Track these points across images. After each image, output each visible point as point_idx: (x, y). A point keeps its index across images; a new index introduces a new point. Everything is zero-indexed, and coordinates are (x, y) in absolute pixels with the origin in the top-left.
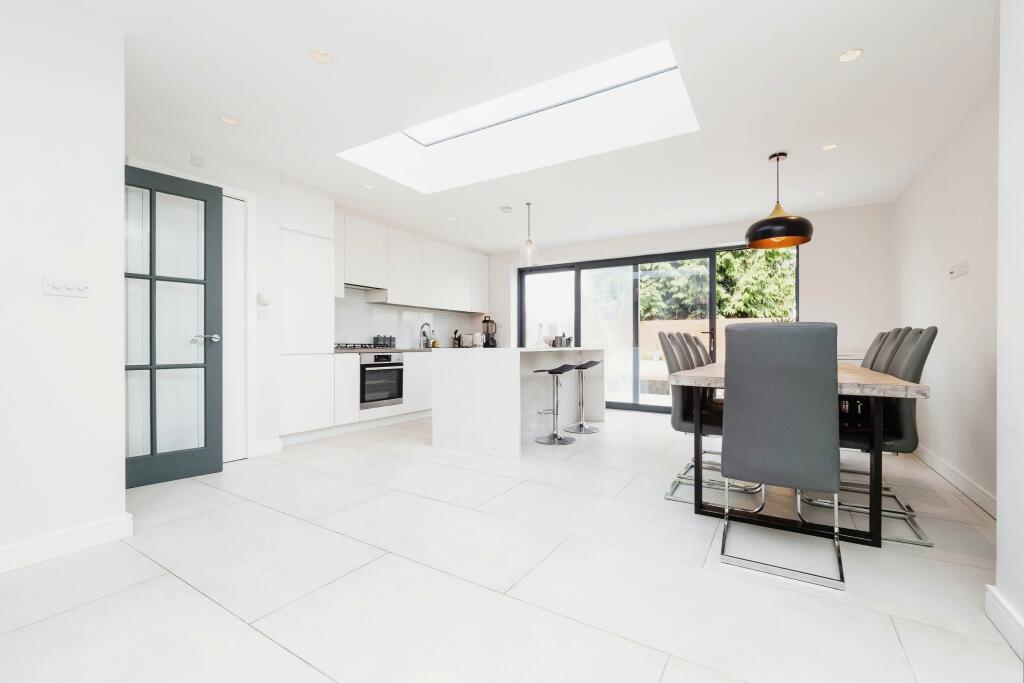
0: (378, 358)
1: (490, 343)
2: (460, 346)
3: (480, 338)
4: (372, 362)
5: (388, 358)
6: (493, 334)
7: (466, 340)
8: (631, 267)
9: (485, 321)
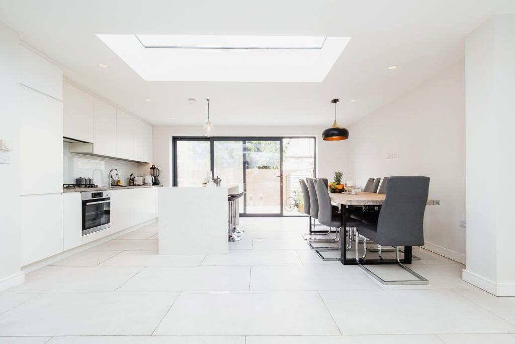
0: (94, 195)
1: (156, 183)
2: (134, 185)
3: (149, 179)
4: (90, 198)
5: (100, 194)
6: (157, 177)
7: (139, 180)
8: (242, 142)
9: (152, 168)
